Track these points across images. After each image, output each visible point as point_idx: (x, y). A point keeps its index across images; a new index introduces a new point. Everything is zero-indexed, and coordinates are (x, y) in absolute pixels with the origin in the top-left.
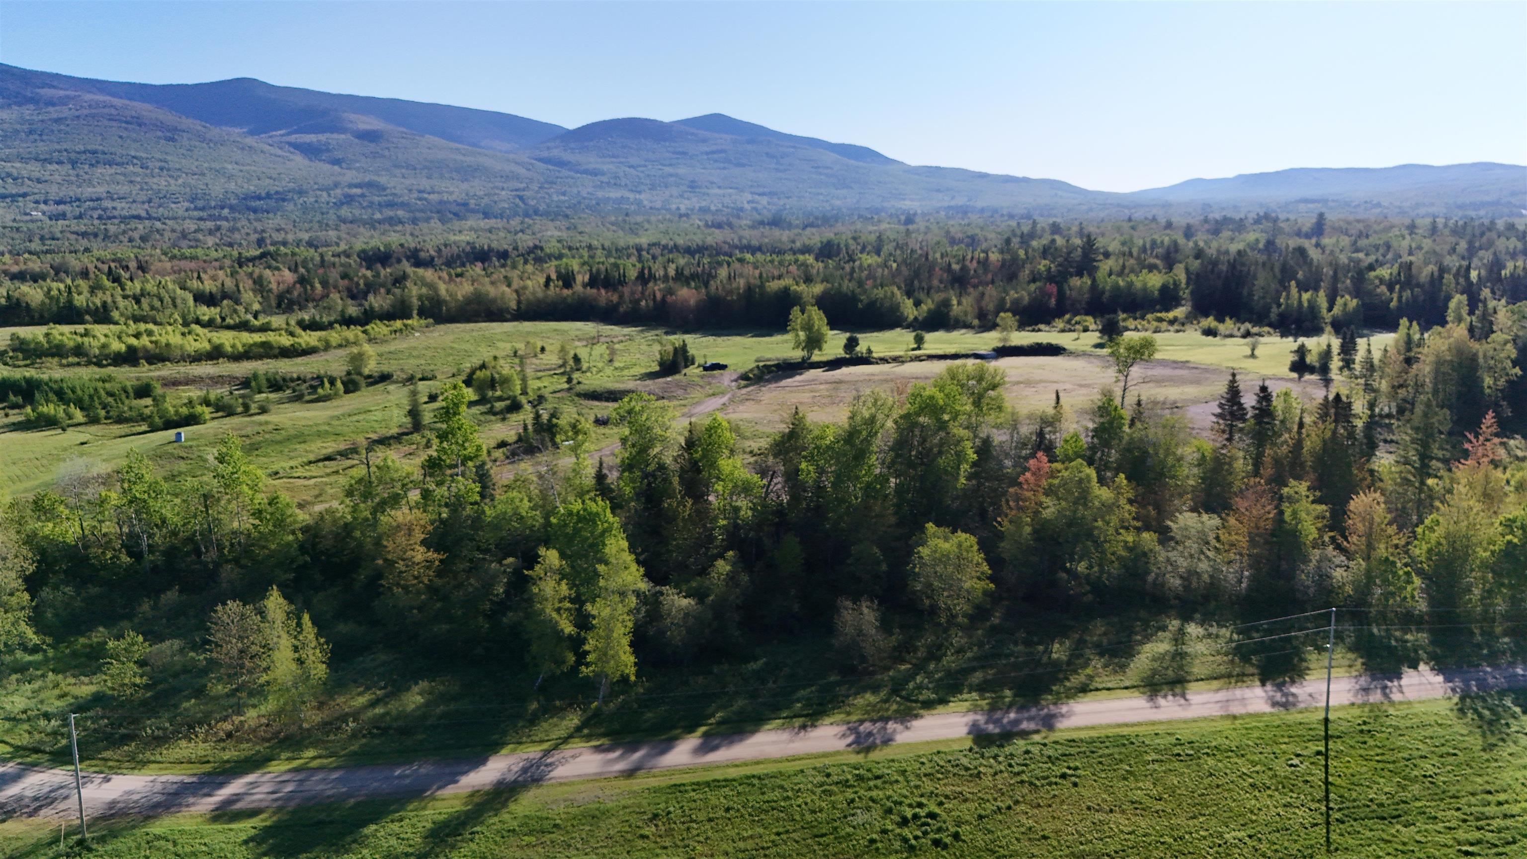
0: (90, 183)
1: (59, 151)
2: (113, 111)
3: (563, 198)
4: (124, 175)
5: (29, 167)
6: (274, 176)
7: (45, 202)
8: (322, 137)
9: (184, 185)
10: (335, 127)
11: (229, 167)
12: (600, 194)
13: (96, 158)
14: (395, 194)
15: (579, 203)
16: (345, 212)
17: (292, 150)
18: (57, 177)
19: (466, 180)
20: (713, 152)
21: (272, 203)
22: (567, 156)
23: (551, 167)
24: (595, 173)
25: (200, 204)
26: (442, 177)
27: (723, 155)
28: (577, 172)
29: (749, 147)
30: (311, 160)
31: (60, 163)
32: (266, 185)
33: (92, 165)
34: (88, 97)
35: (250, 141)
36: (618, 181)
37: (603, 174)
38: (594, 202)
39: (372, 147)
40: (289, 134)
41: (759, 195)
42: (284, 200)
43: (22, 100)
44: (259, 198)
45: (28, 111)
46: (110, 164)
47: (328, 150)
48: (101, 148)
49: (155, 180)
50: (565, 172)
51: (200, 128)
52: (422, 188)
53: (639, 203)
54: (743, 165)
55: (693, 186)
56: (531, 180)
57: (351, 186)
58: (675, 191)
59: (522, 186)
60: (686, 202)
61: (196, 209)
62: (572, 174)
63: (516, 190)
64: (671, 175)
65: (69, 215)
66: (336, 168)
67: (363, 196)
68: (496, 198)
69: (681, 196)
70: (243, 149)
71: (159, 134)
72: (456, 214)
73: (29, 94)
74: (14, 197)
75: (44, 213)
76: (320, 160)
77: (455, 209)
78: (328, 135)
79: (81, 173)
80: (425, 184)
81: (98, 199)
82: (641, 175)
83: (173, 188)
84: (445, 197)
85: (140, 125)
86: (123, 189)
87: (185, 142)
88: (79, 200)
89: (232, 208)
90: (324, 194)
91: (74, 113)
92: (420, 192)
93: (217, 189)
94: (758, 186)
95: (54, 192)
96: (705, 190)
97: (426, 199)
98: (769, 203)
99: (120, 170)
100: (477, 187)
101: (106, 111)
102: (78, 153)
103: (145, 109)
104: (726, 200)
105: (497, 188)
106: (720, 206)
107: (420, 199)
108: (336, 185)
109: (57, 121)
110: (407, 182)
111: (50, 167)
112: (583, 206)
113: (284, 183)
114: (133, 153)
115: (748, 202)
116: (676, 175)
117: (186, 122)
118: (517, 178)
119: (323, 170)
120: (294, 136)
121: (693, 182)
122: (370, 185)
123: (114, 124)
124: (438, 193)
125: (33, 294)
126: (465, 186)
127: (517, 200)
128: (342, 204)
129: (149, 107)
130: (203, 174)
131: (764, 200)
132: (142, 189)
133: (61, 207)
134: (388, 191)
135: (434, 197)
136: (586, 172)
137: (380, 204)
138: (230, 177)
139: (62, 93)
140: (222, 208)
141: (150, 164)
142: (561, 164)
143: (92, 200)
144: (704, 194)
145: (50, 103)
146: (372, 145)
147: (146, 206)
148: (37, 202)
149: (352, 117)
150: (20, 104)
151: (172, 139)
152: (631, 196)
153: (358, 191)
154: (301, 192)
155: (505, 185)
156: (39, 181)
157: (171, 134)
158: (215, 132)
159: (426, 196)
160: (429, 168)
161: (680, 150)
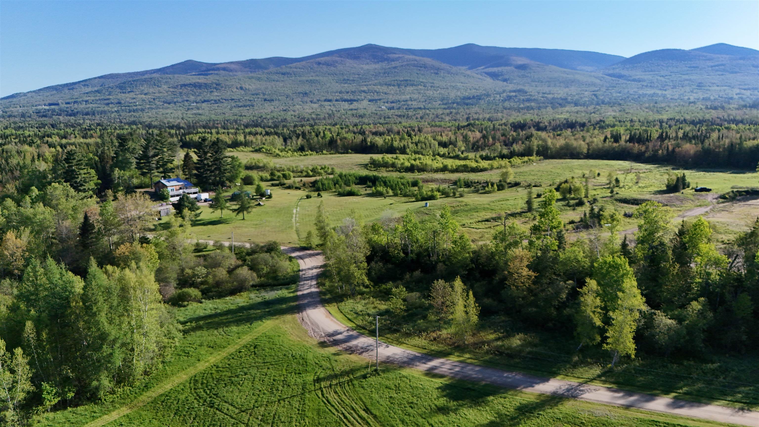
0: (403, 94)
1: (394, 81)
2: (416, 62)
3: (619, 95)
4: (417, 90)
5: (383, 88)
6: (477, 88)
7: (387, 102)
8: (500, 69)
9: (440, 93)
10: (507, 64)
11: (459, 84)
12: (641, 92)
13: (407, 83)
14: (531, 95)
15: (628, 97)
16: (507, 104)
17: (486, 75)
18: (392, 92)
19: (568, 87)
20: (715, 66)
21: (475, 100)
22: (624, 72)
23: (613, 79)
24: (639, 81)
25: (445, 102)
26: (555, 86)
27: (723, 67)
28: (629, 80)
29: (741, 62)
30: (494, 80)
31: (394, 85)
32: (474, 92)
33: (405, 86)
34: (407, 57)
35: (469, 72)
36: (652, 85)
37: (644, 81)
38: (637, 96)
39: (522, 72)
40: (486, 68)
41: (745, 89)
42: (480, 99)
43: (383, 60)
44: (469, 98)
45: (384, 65)
46: (412, 85)
47: (502, 75)
48: (409, 78)
49: (428, 92)
50: (621, 81)
51: (448, 67)
52: (544, 92)
53: (664, 96)
54: (736, 73)
55: (700, 86)
56: (602, 86)
57: (511, 92)
58: (688, 89)
59: (596, 89)
60: (695, 95)
61: (443, 104)
62: (625, 81)
63: (593, 91)
64: (687, 80)
65: (395, 108)
66: (505, 83)
67: (516, 96)
68: (582, 96)
69: (692, 92)
70: (465, 76)
71: (432, 71)
72: (560, 104)
73: (385, 57)
74: (376, 100)
75: (386, 107)
76: (498, 80)
77: (561, 102)
78: (503, 68)
79: (401, 89)
80: (546, 89)
81: (406, 101)
82: (667, 80)
83: (435, 95)
84: (556, 96)
85: (425, 68)
86: (415, 96)
87: (442, 75)
88: (399, 101)
89: (458, 104)
90: (498, 96)
91: (401, 64)
92: (544, 93)
93: (453, 94)
94: (745, 85)
95: (391, 98)
96: (708, 88)
97: (545, 97)
98: (751, 95)
99: (415, 88)
100: (573, 90)
101: (413, 62)
102: (401, 81)
103: (428, 61)
104: (721, 94)
105: (583, 90)
106: (717, 96)
107: (543, 97)
108: (504, 91)
109: (395, 68)
110: (538, 89)
111: (390, 88)
112: (630, 99)
113: (481, 91)
114: (421, 80)
115: (736, 94)
116: (690, 80)
117: (444, 65)
118: (594, 84)
119: (499, 85)
120: (487, 69)
121: (700, 83)
122: (519, 91)
123: (415, 68)
124: (553, 94)
125: (379, 141)
126: (566, 90)
127: (593, 97)
128: (506, 100)
129: (429, 59)
130: (448, 88)
131: (748, 93)
132: (423, 96)
133: (393, 105)
134: (528, 94)
135: (550, 96)
136: (634, 80)
137: (523, 100)
138: (458, 89)
139: (397, 56)
140: (454, 103)
141: (427, 85)
142: (620, 76)
143: (404, 101)
144: (707, 90)
145: (393, 60)
146: (523, 71)
147: (424, 103)
148: (384, 102)
149: (515, 58)
150: (382, 61)
151: (436, 74)
152: (660, 92)
153: (514, 94)
154: (488, 95)
155: (588, 89)
156: (386, 93)
157: (437, 71)
158: (454, 69)
159: (546, 95)
160: (549, 82)
161: (694, 65)
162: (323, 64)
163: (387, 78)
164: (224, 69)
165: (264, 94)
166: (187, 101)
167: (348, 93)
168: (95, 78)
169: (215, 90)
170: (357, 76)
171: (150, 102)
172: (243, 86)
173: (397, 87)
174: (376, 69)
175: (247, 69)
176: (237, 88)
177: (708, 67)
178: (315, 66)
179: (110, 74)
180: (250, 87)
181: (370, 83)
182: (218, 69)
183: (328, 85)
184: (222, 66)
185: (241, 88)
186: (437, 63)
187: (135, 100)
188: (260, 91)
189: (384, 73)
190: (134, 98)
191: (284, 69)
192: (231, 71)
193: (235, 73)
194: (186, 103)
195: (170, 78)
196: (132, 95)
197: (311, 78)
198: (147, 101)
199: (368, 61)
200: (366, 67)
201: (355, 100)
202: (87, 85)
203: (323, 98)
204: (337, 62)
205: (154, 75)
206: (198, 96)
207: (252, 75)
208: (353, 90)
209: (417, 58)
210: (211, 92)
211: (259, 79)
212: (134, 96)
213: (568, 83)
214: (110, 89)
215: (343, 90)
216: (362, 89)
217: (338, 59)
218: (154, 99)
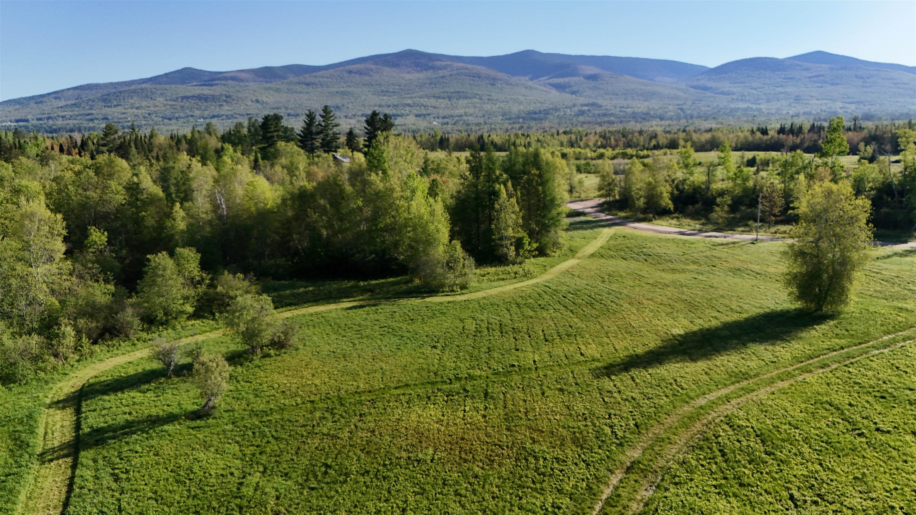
0: (456, 108)
1: (444, 92)
2: (467, 71)
3: (707, 109)
4: (472, 103)
5: (431, 101)
6: (543, 101)
7: (438, 118)
8: (566, 80)
9: (499, 107)
10: (574, 73)
11: (520, 97)
12: (732, 106)
13: (460, 95)
14: (607, 110)
15: (719, 111)
16: (581, 118)
17: (550, 87)
18: (443, 105)
19: (648, 100)
20: (813, 77)
21: (542, 115)
22: (710, 84)
23: (699, 91)
24: (728, 94)
25: (508, 117)
26: (633, 99)
27: (822, 78)
28: (716, 93)
29: (843, 72)
30: (560, 92)
31: (444, 98)
32: (538, 107)
33: (457, 99)
34: (456, 64)
35: (530, 83)
36: (744, 98)
37: (733, 94)
38: (729, 111)
39: (593, 83)
40: (549, 79)
41: (849, 103)
42: (548, 114)
43: (427, 68)
44: (535, 113)
45: (430, 74)
46: (466, 98)
47: (570, 87)
48: (461, 90)
49: (486, 106)
50: (708, 94)
51: (506, 78)
52: (622, 105)
53: (760, 110)
54: (838, 84)
55: (797, 99)
56: (687, 99)
57: (582, 105)
58: (784, 103)
59: (681, 103)
60: (794, 109)
62: (712, 95)
63: (678, 105)
64: (782, 93)
66: (574, 96)
67: (589, 110)
68: (666, 110)
69: (790, 105)
70: (526, 88)
71: (487, 82)
72: (643, 119)
73: (430, 65)
74: (425, 115)
76: (565, 92)
77: (643, 116)
78: (570, 78)
79: (453, 103)
80: (624, 103)
81: (461, 116)
82: (761, 94)
83: (494, 109)
84: (636, 110)
85: (479, 78)
86: (471, 111)
87: (499, 85)
88: (452, 116)
89: (524, 118)
90: (569, 110)
91: (450, 73)
92: (621, 107)
93: (515, 109)
94: (848, 98)
95: (441, 112)
96: (808, 102)
97: (624, 111)
98: (857, 108)
99: (469, 101)
100: (654, 105)
101: (464, 71)
102: (452, 93)
103: (482, 70)
104: (824, 108)
105: (666, 104)
106: (819, 111)
107: (621, 111)
108: (574, 105)
109: (443, 77)
110: (614, 102)
111: (440, 101)
112: (721, 113)
113: (547, 105)
114: (476, 92)
115: (841, 108)
116: (786, 93)
117: (500, 75)
118: (677, 98)
119: (566, 98)
120: (551, 80)
121: (797, 96)
122: (593, 104)
123: (467, 77)
124: (632, 108)
126: (646, 104)
127: (679, 111)
128: (578, 115)
129: (483, 67)
130: (508, 102)
131: (853, 107)
132: (480, 111)
133: (446, 120)
134: (603, 108)
135: (629, 110)
136: (723, 93)
137: (599, 115)
138: (521, 103)
139: (444, 63)
141: (484, 98)
142: (706, 89)
143: (458, 116)
144: (806, 104)
145: (440, 69)
146: (595, 82)
148: (434, 118)
149: (583, 67)
150: (426, 70)
151: (493, 85)
152: (754, 107)
153: (586, 108)
154: (556, 110)
155: (671, 103)
156: (435, 107)
157: (493, 82)
158: (514, 79)
159: (624, 110)
160: (625, 94)
161: (789, 76)
162: (356, 73)
163: (435, 89)
164: (233, 79)
165: (286, 108)
166: (192, 116)
167: (389, 106)
168: (69, 89)
169: (225, 104)
170: (397, 87)
171: (144, 117)
172: (260, 99)
173: (447, 100)
174: (419, 79)
175: (261, 79)
176: (252, 101)
177: (805, 78)
178: (346, 75)
179: (88, 85)
180: (268, 99)
181: (415, 95)
182: (226, 79)
183: (363, 97)
184: (230, 75)
185: (257, 101)
186: (493, 73)
187: (125, 115)
188: (281, 105)
189: (431, 84)
190: (124, 113)
191: (308, 78)
192: (242, 80)
193: (247, 84)
194: (191, 119)
195: (166, 89)
196: (120, 109)
197: (342, 89)
198: (141, 117)
199: (410, 69)
200: (407, 76)
201: (399, 116)
202: (59, 98)
203: (360, 113)
204: (372, 70)
205: (144, 86)
206: (205, 110)
207: (269, 85)
208: (396, 103)
209: (469, 66)
210: (221, 105)
211: (278, 90)
212: (124, 111)
213: (648, 96)
214: (90, 103)
215: (383, 103)
216: (407, 102)
217: (373, 67)
218: (149, 114)
